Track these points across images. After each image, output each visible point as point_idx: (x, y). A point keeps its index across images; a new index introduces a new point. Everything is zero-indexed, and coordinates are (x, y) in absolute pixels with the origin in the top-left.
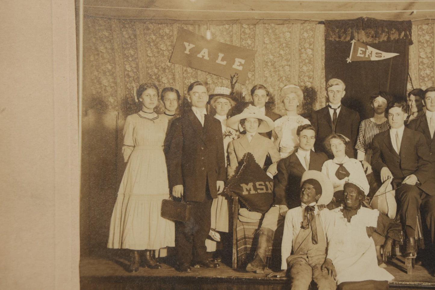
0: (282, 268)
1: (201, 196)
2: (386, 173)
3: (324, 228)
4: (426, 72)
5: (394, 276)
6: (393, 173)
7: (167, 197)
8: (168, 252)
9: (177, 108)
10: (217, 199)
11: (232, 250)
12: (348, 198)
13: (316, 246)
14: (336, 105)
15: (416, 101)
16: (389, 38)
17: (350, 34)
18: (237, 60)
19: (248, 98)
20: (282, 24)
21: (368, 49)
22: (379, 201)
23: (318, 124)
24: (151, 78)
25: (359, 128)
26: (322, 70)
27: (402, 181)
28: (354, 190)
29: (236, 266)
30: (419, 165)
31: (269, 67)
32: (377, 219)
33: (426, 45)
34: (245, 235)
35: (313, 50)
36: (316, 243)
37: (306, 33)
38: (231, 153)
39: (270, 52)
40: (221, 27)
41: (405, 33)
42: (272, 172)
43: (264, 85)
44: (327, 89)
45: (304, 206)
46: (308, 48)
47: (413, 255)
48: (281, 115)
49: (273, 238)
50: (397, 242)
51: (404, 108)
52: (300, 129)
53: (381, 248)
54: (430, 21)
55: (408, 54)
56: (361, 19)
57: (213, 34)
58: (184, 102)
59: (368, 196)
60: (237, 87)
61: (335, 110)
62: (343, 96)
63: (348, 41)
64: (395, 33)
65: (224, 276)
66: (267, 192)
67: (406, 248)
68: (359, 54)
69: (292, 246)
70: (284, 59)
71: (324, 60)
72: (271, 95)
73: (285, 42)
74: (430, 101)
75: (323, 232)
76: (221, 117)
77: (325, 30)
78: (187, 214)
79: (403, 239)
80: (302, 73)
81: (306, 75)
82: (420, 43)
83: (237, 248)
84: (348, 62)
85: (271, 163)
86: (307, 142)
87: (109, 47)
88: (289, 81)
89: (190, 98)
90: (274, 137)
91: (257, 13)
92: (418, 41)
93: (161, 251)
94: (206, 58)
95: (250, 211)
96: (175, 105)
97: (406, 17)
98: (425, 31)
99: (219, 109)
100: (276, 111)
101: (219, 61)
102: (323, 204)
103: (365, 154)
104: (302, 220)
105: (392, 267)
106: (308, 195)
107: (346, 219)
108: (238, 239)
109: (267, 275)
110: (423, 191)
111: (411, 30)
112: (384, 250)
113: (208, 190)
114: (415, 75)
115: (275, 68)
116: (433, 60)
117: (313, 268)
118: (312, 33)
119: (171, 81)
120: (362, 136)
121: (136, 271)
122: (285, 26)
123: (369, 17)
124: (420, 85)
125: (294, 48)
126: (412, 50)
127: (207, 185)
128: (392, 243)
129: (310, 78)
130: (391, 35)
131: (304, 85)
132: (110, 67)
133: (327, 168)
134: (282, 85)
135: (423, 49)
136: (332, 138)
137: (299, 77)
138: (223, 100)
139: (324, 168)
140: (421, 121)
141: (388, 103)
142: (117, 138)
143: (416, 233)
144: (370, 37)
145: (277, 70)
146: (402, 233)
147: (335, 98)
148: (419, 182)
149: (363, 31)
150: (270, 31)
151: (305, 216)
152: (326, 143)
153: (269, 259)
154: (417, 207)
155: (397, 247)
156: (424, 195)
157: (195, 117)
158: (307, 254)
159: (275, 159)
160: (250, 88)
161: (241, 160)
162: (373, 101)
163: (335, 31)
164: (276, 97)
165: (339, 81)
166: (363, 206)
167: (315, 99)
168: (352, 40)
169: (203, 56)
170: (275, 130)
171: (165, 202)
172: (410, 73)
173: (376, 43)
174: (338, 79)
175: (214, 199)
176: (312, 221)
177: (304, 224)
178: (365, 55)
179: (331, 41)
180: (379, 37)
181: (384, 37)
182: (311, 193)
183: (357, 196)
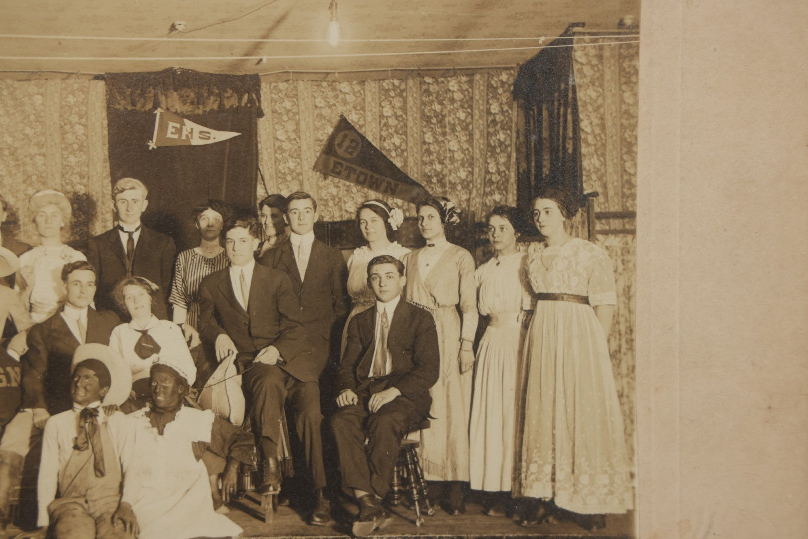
0: (39, 525)
2: (224, 344)
3: (115, 447)
4: (287, 165)
5: (243, 527)
6: (236, 345)
12: (158, 391)
13: (102, 481)
14: (132, 226)
15: (274, 216)
16: (221, 105)
17: (153, 99)
20: (26, 80)
21: (185, 125)
22: (214, 396)
23: (100, 260)
25: (174, 265)
26: (104, 162)
27: (253, 359)
28: (169, 377)
30: (282, 329)
31: (5, 158)
32: (210, 428)
33: (285, 118)
35: (85, 126)
36: (103, 474)
37: (71, 96)
39: (7, 130)
41: (248, 97)
42: (17, 348)
45: (79, 408)
46: (77, 123)
47: (275, 489)
48: (32, 245)
49: (22, 469)
50: (246, 467)
51: (253, 229)
52: (68, 270)
53: (218, 479)
54: (291, 76)
55: (256, 134)
56: (169, 73)
59: (194, 386)
61: (130, 234)
62: (144, 210)
63: (150, 110)
64: (231, 96)
66: (9, 385)
67: (262, 476)
68: (170, 134)
69: (58, 483)
70: (33, 143)
71: (107, 145)
72: (11, 209)
73: (35, 112)
74: (297, 215)
75: (114, 453)
77: (107, 91)
79: (257, 461)
80: (68, 168)
81: (75, 171)
82: (276, 115)
84: (150, 148)
85: (16, 333)
86: (82, 293)
88: (44, 183)
90: (19, 285)
92: (273, 110)
97: (249, 68)
98: (284, 93)
100: (23, 237)
102: (113, 404)
103: (188, 312)
104: (76, 436)
105: (238, 512)
106: (85, 388)
107: (155, 430)
109: (11, 538)
110: (290, 375)
111: (259, 91)
112: (225, 482)
114: (270, 170)
115: (18, 160)
116: (299, 145)
117: (98, 521)
118: (83, 97)
120: (181, 280)
122: (33, 82)
123: (186, 67)
124: (278, 188)
125: (51, 123)
126: (264, 126)
128: (237, 469)
129: (82, 176)
130: (226, 100)
131: (73, 190)
133: (119, 339)
134: (31, 191)
135: (282, 125)
136: (126, 285)
137: (63, 176)
139: (113, 338)
140: (283, 252)
141: (225, 221)
143: (279, 448)
144: (188, 104)
145: (20, 162)
146: (255, 451)
147: (129, 213)
148: (282, 360)
149: (175, 93)
150: (5, 92)
151: (82, 427)
152: (116, 293)
153: (14, 508)
154: (281, 404)
155: (247, 476)
156: (291, 382)
158: (85, 496)
159: (23, 325)
162: (199, 217)
163: (125, 93)
164: (20, 212)
165: (136, 182)
166: (185, 405)
167: (93, 215)
168: (157, 109)
170: (22, 273)
172: (260, 168)
173: (198, 115)
174: (134, 178)
176: (93, 435)
177: (80, 442)
178: (180, 135)
179: (119, 110)
180: (203, 104)
181: (212, 104)
182: (90, 385)
183: (174, 387)
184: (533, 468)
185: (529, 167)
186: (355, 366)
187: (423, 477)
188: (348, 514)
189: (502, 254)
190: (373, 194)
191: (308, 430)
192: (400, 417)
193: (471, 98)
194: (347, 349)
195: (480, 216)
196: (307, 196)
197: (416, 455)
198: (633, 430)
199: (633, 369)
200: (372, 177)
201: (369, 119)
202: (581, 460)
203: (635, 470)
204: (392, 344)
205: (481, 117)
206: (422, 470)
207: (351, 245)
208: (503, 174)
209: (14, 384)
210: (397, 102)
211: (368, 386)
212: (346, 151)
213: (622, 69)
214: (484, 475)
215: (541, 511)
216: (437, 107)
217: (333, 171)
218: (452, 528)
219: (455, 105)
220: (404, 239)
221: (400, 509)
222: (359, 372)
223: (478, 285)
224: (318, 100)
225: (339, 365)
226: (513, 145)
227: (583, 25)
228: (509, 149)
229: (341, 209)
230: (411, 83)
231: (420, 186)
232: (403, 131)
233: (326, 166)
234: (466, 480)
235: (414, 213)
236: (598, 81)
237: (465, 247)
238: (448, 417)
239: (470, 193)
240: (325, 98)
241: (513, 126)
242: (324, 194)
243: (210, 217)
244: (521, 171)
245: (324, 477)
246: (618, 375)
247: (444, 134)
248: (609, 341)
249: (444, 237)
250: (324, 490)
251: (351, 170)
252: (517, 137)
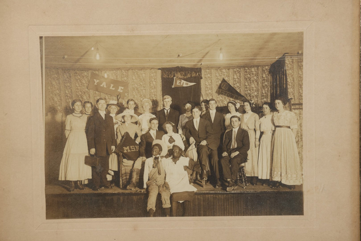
0: (144, 188)
1: (104, 153)
2: (192, 140)
4: (209, 91)
5: (197, 189)
6: (195, 140)
7: (87, 154)
9: (91, 111)
10: (112, 155)
11: (120, 179)
12: (174, 152)
13: (160, 176)
14: (168, 108)
15: (205, 105)
16: (191, 76)
17: (173, 74)
18: (120, 87)
19: (126, 106)
20: (141, 70)
21: (182, 81)
22: (189, 153)
23: (159, 117)
24: (78, 97)
25: (179, 119)
26: (161, 91)
27: (200, 144)
28: (177, 148)
29: (122, 187)
30: (207, 135)
31: (135, 90)
32: (188, 162)
33: (208, 79)
34: (126, 172)
35: (156, 82)
36: (160, 174)
37: (152, 74)
38: (118, 132)
39: (136, 83)
40: (112, 72)
41: (198, 74)
42: (138, 141)
43: (133, 99)
44: (163, 101)
45: (154, 157)
46: (154, 81)
47: (206, 179)
48: (142, 113)
49: (139, 173)
50: (198, 173)
51: (200, 109)
52: (151, 120)
53: (191, 176)
54: (210, 68)
55: (200, 83)
56: (178, 67)
57: (108, 75)
58: (95, 108)
59: (184, 151)
60: (120, 100)
61: (167, 110)
62: (171, 104)
63: (172, 77)
64: (194, 73)
65: (116, 192)
67: (202, 175)
68: (178, 84)
69: (149, 177)
70: (142, 86)
71: (161, 87)
72: (136, 104)
73: (143, 78)
74: (211, 105)
75: (163, 169)
76: (113, 115)
77: (161, 73)
78: (97, 163)
80: (151, 93)
81: (153, 94)
83: (122, 178)
84: (173, 87)
85: (138, 137)
86: (155, 126)
87: (57, 82)
88: (145, 97)
89: (98, 106)
90: (138, 124)
91: (129, 65)
92: (205, 77)
93: (85, 181)
94: (105, 87)
95: (128, 160)
96: (91, 109)
97: (199, 66)
98: (208, 72)
99: (112, 111)
100: (139, 111)
101: (111, 88)
102: (163, 156)
103: (182, 131)
104: (153, 164)
105: (196, 185)
106: (156, 151)
107: (174, 163)
108: (123, 174)
109: (137, 191)
110: (209, 148)
111: (201, 72)
112: (192, 177)
113: (107, 151)
114: (204, 93)
115: (138, 91)
116: (212, 86)
117: (159, 187)
118: (155, 74)
119: (88, 98)
120: (180, 123)
121: (73, 191)
122: (142, 71)
123: (182, 66)
124: (206, 98)
125: (147, 81)
126: (202, 82)
127: (107, 148)
128: (196, 173)
129: (155, 95)
130: (192, 74)
132: (58, 92)
134: (142, 99)
135: (207, 81)
136: (166, 124)
137: (150, 95)
138: (113, 107)
139: (163, 138)
140: (207, 115)
141: (192, 107)
142: (62, 126)
143: (207, 168)
144: (182, 76)
145: (139, 92)
146: (200, 168)
147: (167, 105)
148: (207, 144)
149: (179, 73)
150: (135, 73)
151: (155, 162)
152: (163, 126)
154: (207, 156)
155: (198, 175)
156: (210, 150)
157: (100, 115)
158: (156, 180)
159: (139, 134)
160: (127, 101)
161: (123, 135)
162: (185, 106)
163: (166, 73)
164: (139, 105)
165: (169, 97)
166: (182, 156)
167: (158, 105)
168: (174, 77)
169: (104, 86)
170: (139, 121)
171: (86, 157)
172: (202, 93)
173: (185, 79)
174: (168, 95)
175: (110, 155)
176: (158, 164)
177: (154, 166)
178: (180, 84)
179: (164, 78)
180: (186, 76)
181: (189, 76)
182: (157, 150)
183: (179, 151)
184: (275, 173)
185: (273, 92)
186: (227, 145)
187: (245, 175)
188: (225, 185)
189: (267, 115)
190: (232, 99)
191: (214, 163)
192: (239, 159)
193: (258, 73)
194: (225, 141)
195: (260, 105)
196: (214, 100)
197: (244, 170)
199: (302, 146)
200: (231, 95)
201: (230, 79)
202: (288, 171)
204: (237, 140)
205: (260, 78)
206: (245, 174)
207: (226, 113)
208: (267, 94)
209: (137, 150)
210: (238, 74)
211: (230, 151)
213: (298, 65)
214: (262, 175)
215: (278, 184)
216: (249, 76)
217: (221, 93)
218: (253, 189)
219: (254, 75)
220: (240, 111)
221: (239, 184)
222: (228, 147)
223: (260, 124)
224: (217, 74)
225: (223, 145)
226: (269, 85)
227: (288, 54)
228: (268, 87)
229: (223, 103)
230: (242, 69)
231: (244, 96)
232: (240, 82)
233: (219, 92)
234: (257, 176)
235: (243, 104)
236: (292, 68)
237: (256, 113)
238: (252, 159)
239: (258, 99)
240: (219, 74)
241: (269, 80)
242: (218, 99)
243: (188, 106)
244: (271, 93)
245: (219, 175)
247: (251, 83)
248: (296, 138)
249: (251, 111)
250: (219, 179)
251: (226, 93)
252: (270, 84)
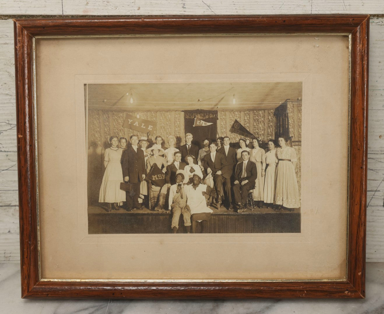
0: (169, 209)
1: (136, 181)
2: (209, 170)
3: (185, 192)
4: (224, 130)
6: (212, 170)
7: (122, 181)
8: (123, 203)
9: (126, 146)
12: (195, 180)
14: (189, 144)
15: (220, 141)
16: (209, 117)
17: (194, 116)
18: (150, 126)
19: (154, 141)
20: (167, 112)
21: (201, 122)
22: (207, 181)
23: (182, 151)
25: (198, 152)
26: (183, 130)
27: (216, 173)
28: (197, 177)
29: (150, 209)
30: (222, 167)
31: (162, 129)
32: (206, 189)
33: (223, 120)
35: (179, 122)
36: (183, 199)
37: (176, 115)
38: (148, 163)
39: (163, 123)
40: (143, 113)
41: (215, 115)
42: (164, 170)
43: (161, 136)
44: (185, 137)
45: (177, 184)
47: (220, 202)
48: (168, 148)
49: (165, 197)
50: (214, 197)
51: (216, 145)
52: (175, 153)
54: (225, 111)
56: (198, 110)
57: (140, 116)
59: (202, 179)
60: (150, 137)
61: (189, 145)
62: (192, 140)
63: (193, 118)
64: (211, 115)
65: (146, 212)
66: (163, 179)
67: (217, 199)
68: (198, 123)
69: (173, 200)
70: (168, 125)
71: (184, 126)
72: (163, 140)
73: (169, 119)
74: (225, 142)
75: (185, 194)
76: (143, 149)
77: (184, 114)
78: (130, 188)
80: (176, 131)
84: (193, 127)
85: (164, 167)
86: (178, 158)
87: (98, 122)
89: (131, 141)
90: (165, 157)
91: (157, 108)
92: (220, 118)
93: (121, 203)
94: (137, 125)
95: (156, 186)
96: (125, 144)
97: (215, 109)
98: (223, 114)
99: (143, 146)
100: (166, 146)
101: (142, 127)
102: (185, 183)
103: (201, 163)
104: (177, 190)
105: (212, 207)
106: (179, 179)
107: (194, 189)
109: (163, 212)
111: (217, 114)
112: (209, 201)
113: (139, 178)
114: (220, 131)
116: (226, 126)
117: (182, 209)
118: (179, 115)
119: (123, 135)
120: (200, 156)
121: (110, 211)
122: (169, 112)
123: (201, 109)
125: (172, 121)
126: (218, 122)
128: (212, 198)
129: (179, 133)
132: (99, 130)
134: (168, 136)
136: (188, 157)
137: (174, 133)
138: (144, 142)
139: (185, 168)
140: (222, 150)
141: (210, 143)
142: (102, 157)
143: (221, 193)
144: (202, 117)
145: (165, 130)
146: (216, 194)
147: (189, 141)
148: (222, 174)
149: (199, 115)
150: (163, 115)
151: (178, 188)
152: (186, 158)
154: (222, 183)
155: (214, 199)
156: (224, 178)
157: (133, 149)
158: (179, 203)
159: (166, 165)
160: (155, 137)
161: (152, 166)
162: (204, 142)
163: (188, 115)
165: (190, 134)
166: (201, 184)
167: (181, 141)
168: (195, 118)
170: (165, 154)
171: (121, 184)
172: (218, 131)
173: (204, 119)
175: (141, 182)
176: (181, 190)
178: (200, 124)
179: (187, 118)
180: (205, 117)
181: (207, 117)
183: (198, 180)
184: (278, 198)
185: (277, 131)
187: (253, 200)
189: (271, 150)
190: (242, 137)
191: (228, 190)
192: (248, 186)
193: (265, 116)
194: (236, 171)
195: (266, 142)
196: (228, 137)
198: (300, 189)
199: (300, 176)
200: (242, 133)
201: (242, 120)
202: (289, 196)
203: (301, 198)
204: (247, 170)
205: (267, 120)
206: (253, 198)
208: (272, 132)
210: (248, 116)
211: (241, 180)
212: (237, 127)
213: (298, 109)
214: (267, 200)
215: (280, 207)
216: (257, 117)
217: (234, 132)
218: (260, 211)
219: (261, 117)
222: (239, 176)
223: (266, 157)
224: (230, 116)
225: (235, 175)
227: (290, 99)
228: (273, 127)
229: (235, 140)
230: (251, 112)
231: (252, 135)
232: (249, 123)
233: (232, 130)
234: (263, 200)
235: (252, 141)
236: (293, 112)
237: (263, 149)
238: (259, 186)
239: (264, 136)
240: (232, 115)
241: (274, 121)
242: (232, 136)
243: (206, 142)
245: (231, 200)
246: (297, 177)
247: (259, 123)
248: (295, 170)
249: (258, 146)
250: (232, 203)
251: (237, 131)
252: (275, 124)
